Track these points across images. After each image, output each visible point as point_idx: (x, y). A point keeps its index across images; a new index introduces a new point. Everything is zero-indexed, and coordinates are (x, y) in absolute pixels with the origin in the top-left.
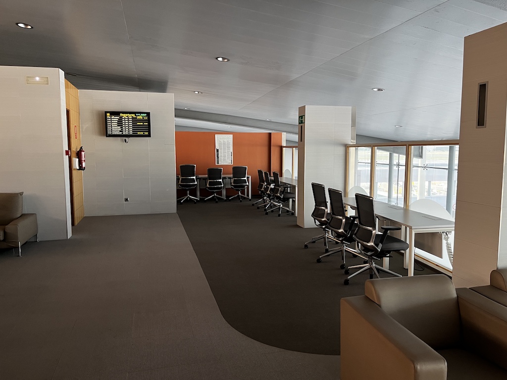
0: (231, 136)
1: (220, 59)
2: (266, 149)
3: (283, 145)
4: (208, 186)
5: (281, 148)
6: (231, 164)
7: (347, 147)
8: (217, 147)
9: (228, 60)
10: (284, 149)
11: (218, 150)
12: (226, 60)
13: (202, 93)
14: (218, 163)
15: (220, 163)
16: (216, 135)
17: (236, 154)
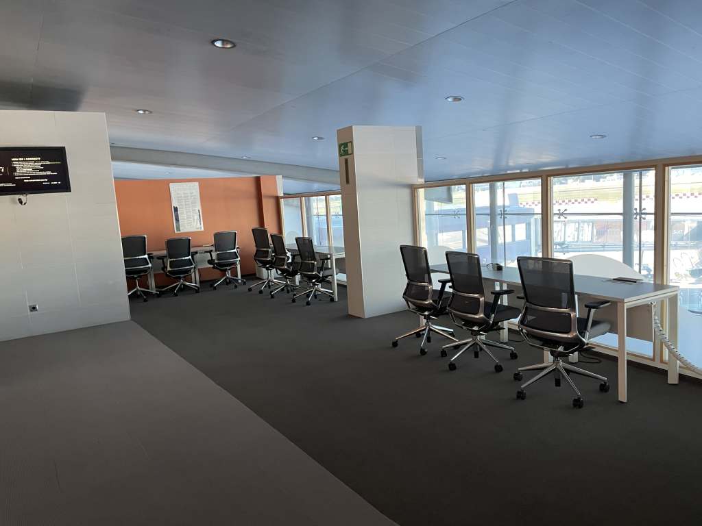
0: (197, 184)
1: (218, 44)
2: (252, 204)
3: (279, 195)
4: (169, 269)
5: (277, 199)
6: (199, 230)
7: (413, 189)
8: (175, 204)
9: (234, 46)
10: (282, 201)
11: (176, 209)
12: (229, 46)
13: (151, 112)
14: (178, 229)
15: (183, 230)
16: (171, 184)
17: (206, 214)
